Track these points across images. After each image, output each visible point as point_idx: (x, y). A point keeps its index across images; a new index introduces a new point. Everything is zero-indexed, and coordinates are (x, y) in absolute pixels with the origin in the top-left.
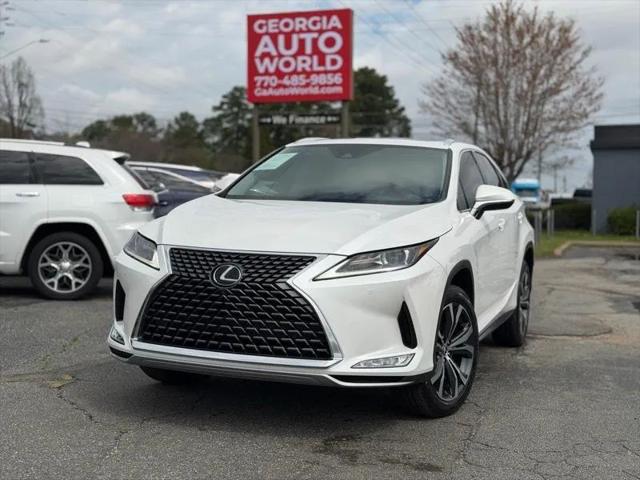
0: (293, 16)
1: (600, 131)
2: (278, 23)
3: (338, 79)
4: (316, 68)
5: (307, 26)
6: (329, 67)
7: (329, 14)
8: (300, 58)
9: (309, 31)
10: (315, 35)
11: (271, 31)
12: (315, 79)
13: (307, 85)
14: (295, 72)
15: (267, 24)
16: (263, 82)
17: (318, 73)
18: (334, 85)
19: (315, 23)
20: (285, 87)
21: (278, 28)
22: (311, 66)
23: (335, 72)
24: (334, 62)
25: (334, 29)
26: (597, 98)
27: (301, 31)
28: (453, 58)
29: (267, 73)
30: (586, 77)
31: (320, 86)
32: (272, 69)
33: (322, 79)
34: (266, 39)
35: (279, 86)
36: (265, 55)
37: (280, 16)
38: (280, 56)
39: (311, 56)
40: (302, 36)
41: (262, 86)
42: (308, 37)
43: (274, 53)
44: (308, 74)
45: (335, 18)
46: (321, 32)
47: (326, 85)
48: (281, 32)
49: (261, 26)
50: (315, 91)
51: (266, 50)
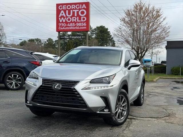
0: (71, 4)
1: (168, 42)
2: (66, 7)
3: (85, 24)
4: (78, 21)
5: (75, 8)
6: (82, 21)
7: (82, 4)
8: (73, 18)
9: (76, 9)
10: (78, 10)
11: (64, 9)
12: (78, 24)
13: (75, 26)
14: (71, 22)
15: (63, 7)
16: (61, 25)
17: (79, 22)
18: (84, 26)
19: (78, 7)
20: (68, 27)
21: (66, 8)
22: (76, 20)
23: (84, 22)
24: (84, 19)
25: (84, 8)
26: (168, 32)
27: (73, 9)
28: (124, 20)
29: (62, 22)
30: (164, 26)
31: (79, 27)
32: (64, 21)
33: (80, 24)
34: (62, 11)
35: (66, 27)
36: (62, 17)
37: (67, 4)
38: (67, 17)
39: (76, 17)
40: (74, 11)
41: (61, 26)
42: (76, 11)
43: (65, 16)
44: (75, 23)
45: (84, 5)
46: (80, 9)
47: (81, 26)
48: (67, 9)
49: (61, 8)
50: (78, 28)
51: (62, 15)
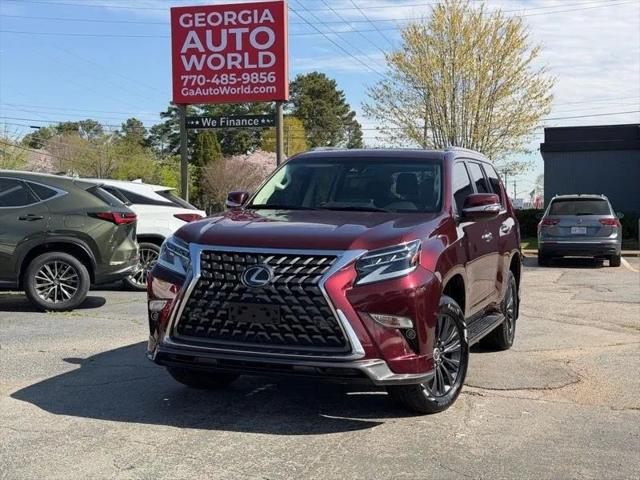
0: (222, 9)
1: (550, 133)
2: (206, 17)
3: (271, 77)
4: (247, 66)
5: (236, 20)
6: (261, 65)
7: (260, 7)
8: (230, 56)
9: (239, 25)
10: (246, 30)
11: (197, 25)
12: (247, 78)
13: (238, 84)
14: (225, 70)
15: (193, 19)
16: (190, 81)
17: (250, 71)
18: (268, 84)
19: (245, 17)
20: (214, 86)
21: (206, 21)
22: (242, 64)
23: (268, 70)
24: (267, 59)
25: (267, 23)
26: (547, 99)
27: (230, 25)
28: (398, 60)
29: (194, 71)
30: (535, 78)
31: (253, 86)
32: (199, 67)
33: (254, 78)
34: (193, 34)
35: (207, 86)
36: (192, 51)
37: (208, 9)
38: (209, 53)
39: (241, 53)
40: (231, 31)
41: (189, 85)
42: (239, 32)
43: (202, 49)
44: (238, 72)
45: (267, 11)
46: (252, 27)
47: (259, 85)
48: (209, 27)
49: (186, 21)
50: (247, 91)
51: (192, 46)
